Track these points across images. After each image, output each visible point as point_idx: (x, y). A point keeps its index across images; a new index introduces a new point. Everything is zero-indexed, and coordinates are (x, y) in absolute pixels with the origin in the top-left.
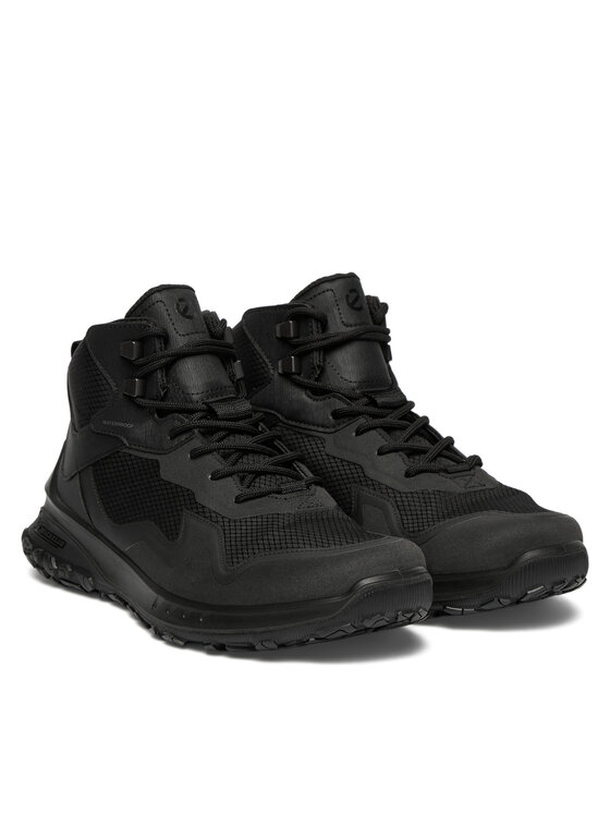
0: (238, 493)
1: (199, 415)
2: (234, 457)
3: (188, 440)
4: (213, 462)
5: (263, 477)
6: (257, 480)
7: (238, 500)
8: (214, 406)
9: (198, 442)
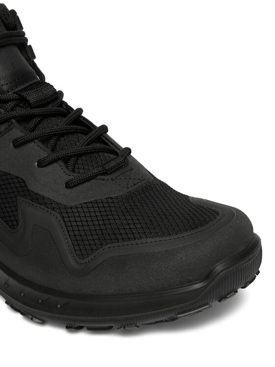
0: (67, 178)
1: (11, 104)
2: (52, 141)
3: (7, 130)
4: (37, 150)
5: (84, 158)
6: (79, 162)
7: (68, 185)
8: (24, 94)
9: (17, 132)
